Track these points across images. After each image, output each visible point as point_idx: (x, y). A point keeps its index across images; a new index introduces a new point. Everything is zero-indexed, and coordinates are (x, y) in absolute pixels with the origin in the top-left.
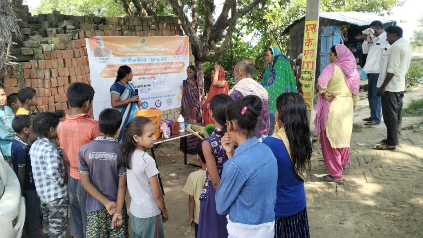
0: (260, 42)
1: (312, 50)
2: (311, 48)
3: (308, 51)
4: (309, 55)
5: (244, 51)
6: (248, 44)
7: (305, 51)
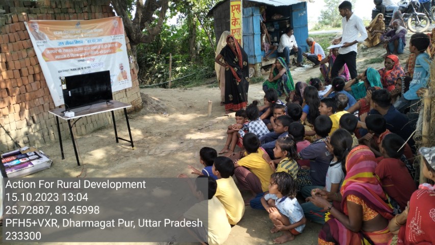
0: (184, 25)
1: (238, 29)
2: (237, 27)
3: (235, 30)
4: (236, 33)
5: (169, 34)
6: (173, 27)
7: (233, 30)
